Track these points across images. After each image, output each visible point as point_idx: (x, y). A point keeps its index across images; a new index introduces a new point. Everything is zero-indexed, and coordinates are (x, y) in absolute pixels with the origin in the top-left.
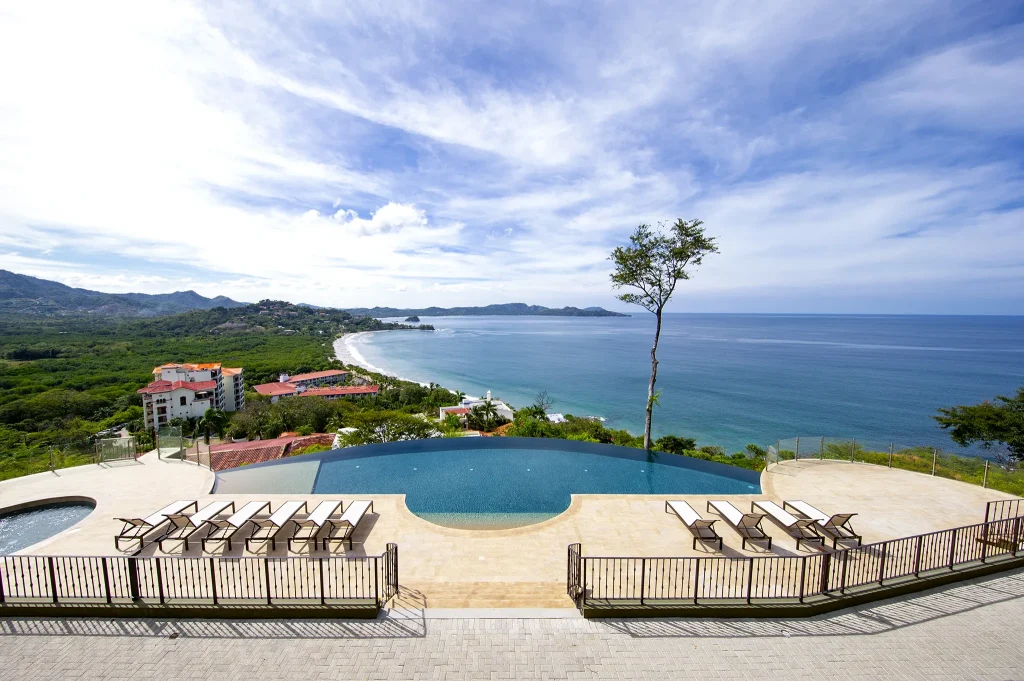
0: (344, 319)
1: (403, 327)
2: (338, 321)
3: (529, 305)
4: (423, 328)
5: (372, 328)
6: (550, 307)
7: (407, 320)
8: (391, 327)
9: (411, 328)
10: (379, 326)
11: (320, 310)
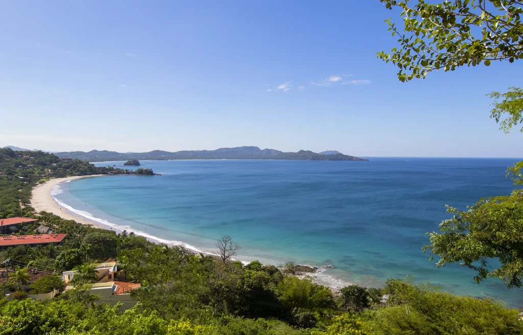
0: (52, 162)
1: (119, 172)
2: (44, 165)
3: (262, 148)
4: (141, 172)
5: (83, 173)
6: (284, 151)
7: (126, 164)
8: (104, 171)
9: (128, 173)
10: (92, 171)
11: (21, 153)
